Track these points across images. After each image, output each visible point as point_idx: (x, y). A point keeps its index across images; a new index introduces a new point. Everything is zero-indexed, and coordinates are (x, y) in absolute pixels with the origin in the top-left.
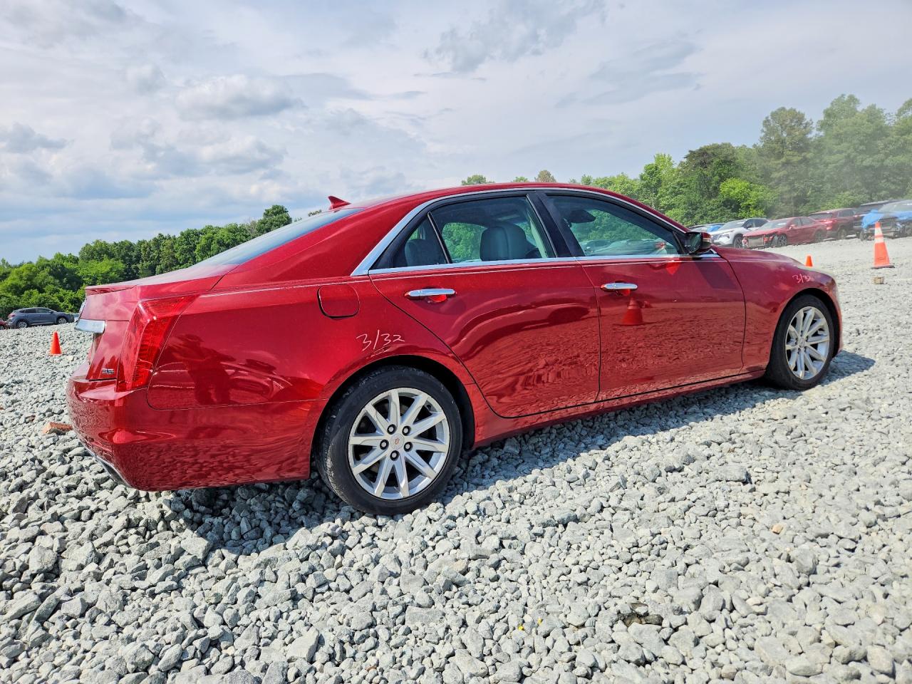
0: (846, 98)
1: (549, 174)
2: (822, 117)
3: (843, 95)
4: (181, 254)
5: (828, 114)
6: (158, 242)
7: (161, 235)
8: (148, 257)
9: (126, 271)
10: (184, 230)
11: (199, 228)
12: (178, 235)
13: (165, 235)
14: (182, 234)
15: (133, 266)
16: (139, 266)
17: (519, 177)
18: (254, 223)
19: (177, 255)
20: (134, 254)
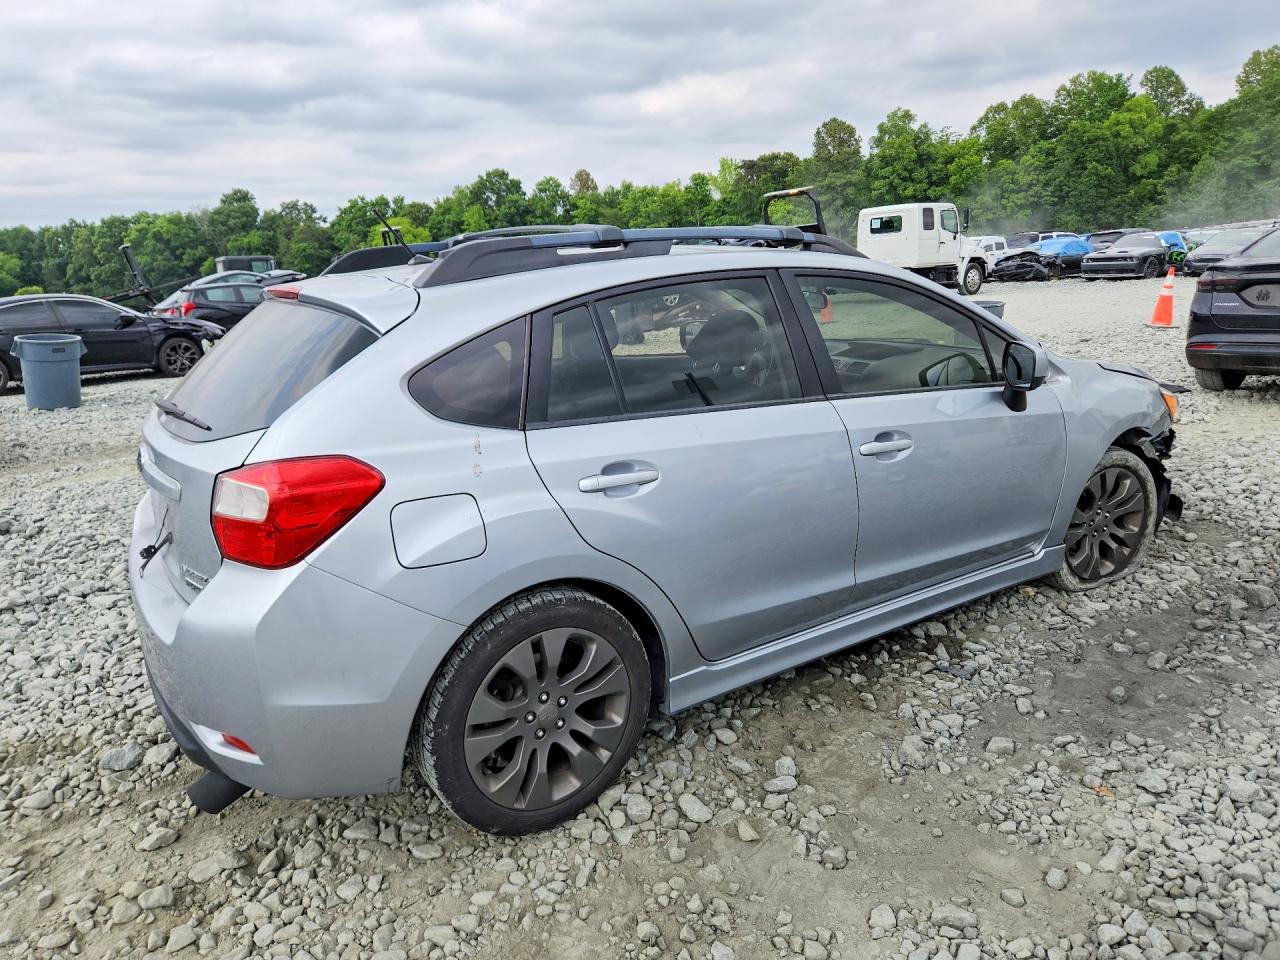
0: (900, 114)
1: (588, 175)
2: (876, 133)
3: (899, 109)
4: (102, 250)
5: (881, 128)
6: (68, 231)
7: (73, 221)
8: (56, 252)
9: (22, 269)
10: (107, 216)
11: (128, 215)
12: (98, 223)
13: (79, 221)
14: (103, 222)
15: (34, 263)
16: (44, 264)
17: (548, 177)
18: (205, 212)
19: (95, 251)
20: (34, 247)
